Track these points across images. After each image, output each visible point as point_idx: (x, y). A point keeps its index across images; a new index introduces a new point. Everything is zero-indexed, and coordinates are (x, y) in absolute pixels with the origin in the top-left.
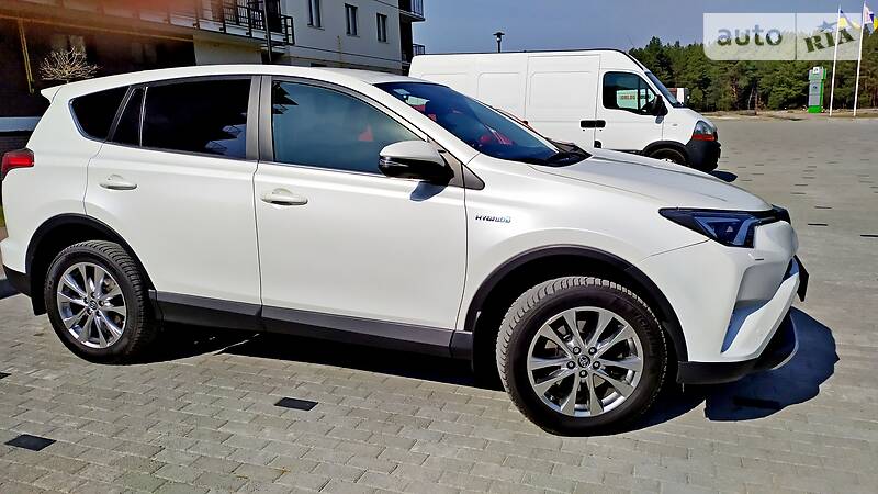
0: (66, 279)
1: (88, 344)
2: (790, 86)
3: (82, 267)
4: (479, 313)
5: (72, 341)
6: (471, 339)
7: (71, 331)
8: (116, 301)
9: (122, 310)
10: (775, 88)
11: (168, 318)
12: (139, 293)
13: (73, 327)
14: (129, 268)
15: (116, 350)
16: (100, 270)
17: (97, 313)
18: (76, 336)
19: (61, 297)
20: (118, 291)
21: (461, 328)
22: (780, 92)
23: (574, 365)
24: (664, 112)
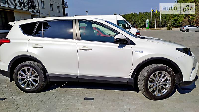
0: (20, 72)
1: (27, 88)
2: (142, 23)
3: (26, 68)
4: (135, 74)
5: (22, 88)
6: (133, 80)
7: (22, 85)
8: (36, 77)
9: (38, 79)
10: (139, 24)
11: (51, 80)
12: (43, 74)
13: (22, 84)
14: (40, 68)
15: (35, 89)
16: (31, 69)
17: (30, 80)
18: (23, 87)
19: (19, 77)
20: (36, 74)
21: (130, 77)
22: (140, 25)
23: (157, 84)
24: (130, 28)
